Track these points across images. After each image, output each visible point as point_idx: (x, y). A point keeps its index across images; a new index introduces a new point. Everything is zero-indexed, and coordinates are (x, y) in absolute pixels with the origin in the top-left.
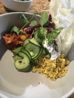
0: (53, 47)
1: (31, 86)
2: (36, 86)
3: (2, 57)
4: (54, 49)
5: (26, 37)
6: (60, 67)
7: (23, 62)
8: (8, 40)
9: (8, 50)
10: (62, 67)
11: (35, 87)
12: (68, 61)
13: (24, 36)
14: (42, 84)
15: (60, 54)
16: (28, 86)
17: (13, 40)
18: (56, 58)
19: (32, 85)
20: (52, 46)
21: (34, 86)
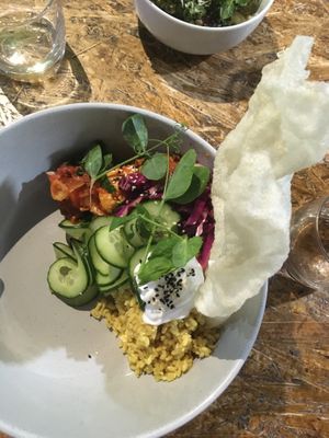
0: (156, 290)
1: (62, 352)
2: (77, 359)
3: (26, 232)
4: (157, 296)
5: (113, 202)
6: (169, 351)
7: (70, 276)
8: (58, 190)
9: (59, 211)
10: (173, 353)
11: (72, 361)
12: (205, 349)
13: (110, 197)
14: (98, 362)
15: (183, 317)
16: (54, 346)
17: (73, 197)
18: (159, 322)
19: (68, 351)
20: (155, 286)
21: (69, 357)
